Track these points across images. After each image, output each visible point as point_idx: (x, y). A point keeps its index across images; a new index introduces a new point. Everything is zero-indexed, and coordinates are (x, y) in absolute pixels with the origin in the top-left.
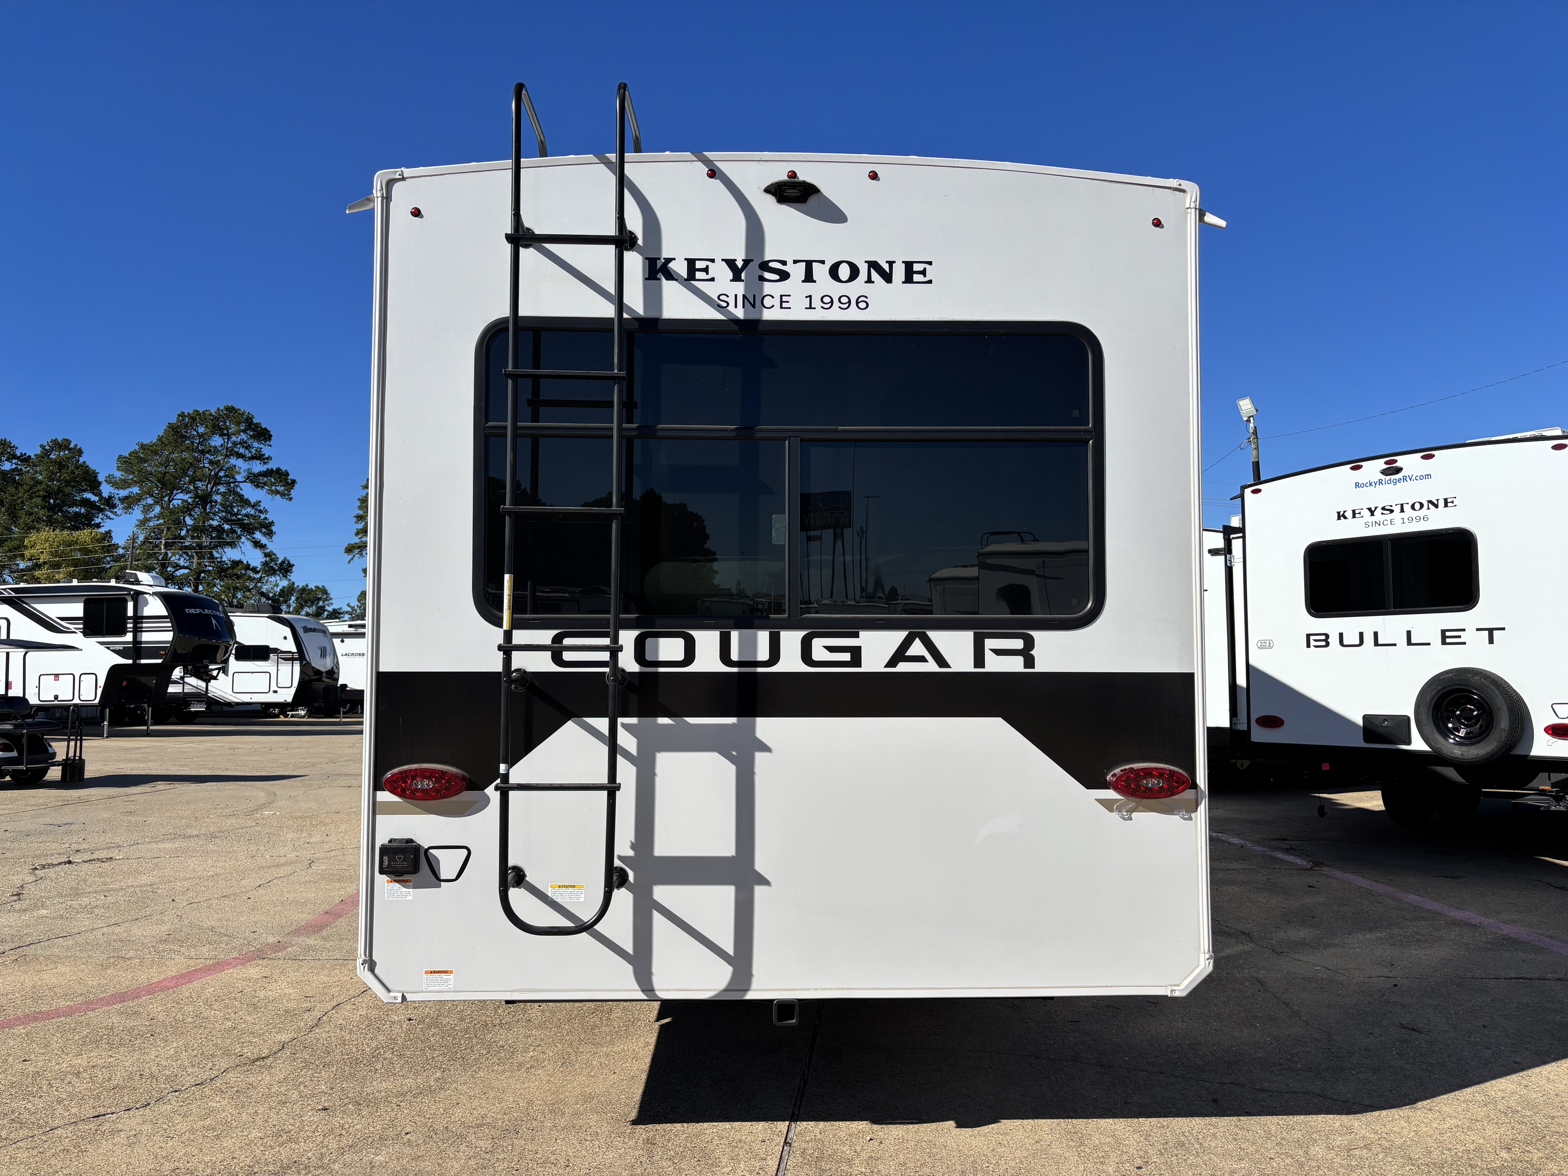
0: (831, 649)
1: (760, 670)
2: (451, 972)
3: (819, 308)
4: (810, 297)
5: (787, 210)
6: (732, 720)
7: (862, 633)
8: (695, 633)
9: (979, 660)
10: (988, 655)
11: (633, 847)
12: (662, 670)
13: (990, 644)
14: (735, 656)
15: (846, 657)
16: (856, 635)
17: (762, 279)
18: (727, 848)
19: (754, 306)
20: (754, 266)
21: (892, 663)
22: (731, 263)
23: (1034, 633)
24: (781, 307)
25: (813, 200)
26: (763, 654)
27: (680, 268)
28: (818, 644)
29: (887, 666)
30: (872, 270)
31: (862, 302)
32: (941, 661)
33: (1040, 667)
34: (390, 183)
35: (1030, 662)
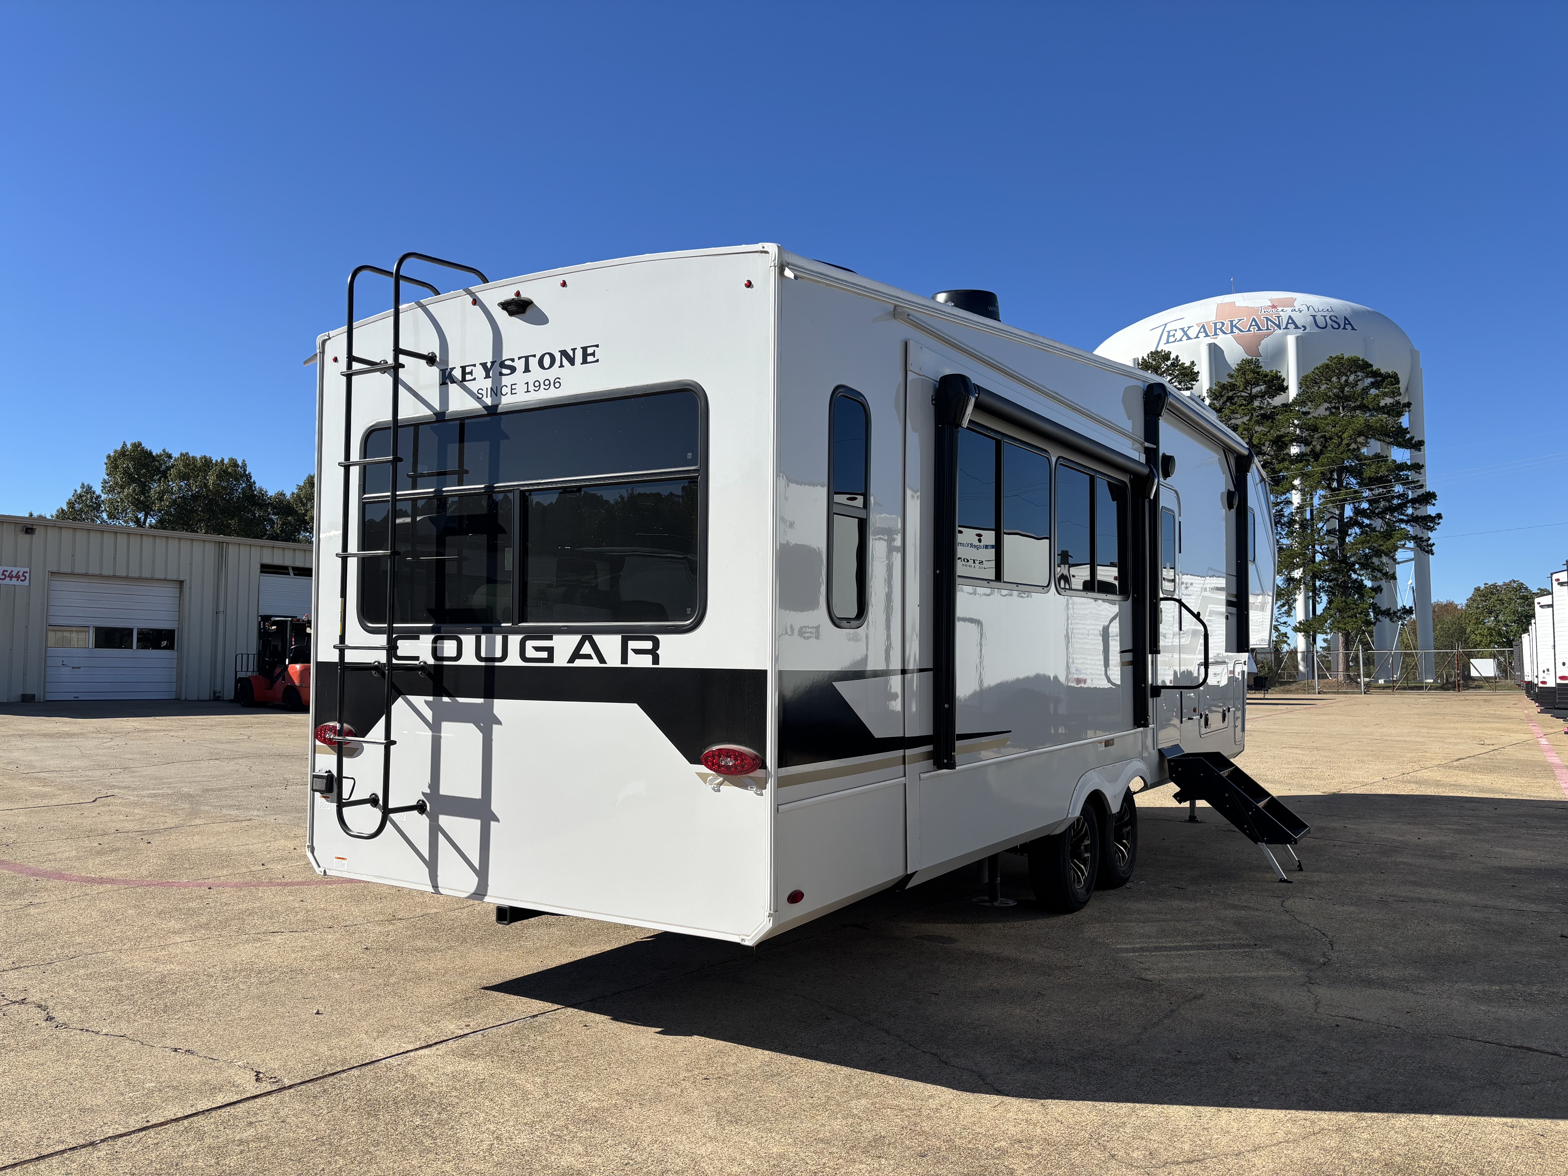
0: (537, 649)
1: (497, 664)
2: (346, 859)
3: (532, 391)
4: (527, 383)
5: (515, 320)
6: (480, 701)
7: (555, 637)
8: (462, 637)
9: (624, 659)
10: (631, 654)
11: (430, 787)
12: (445, 663)
13: (632, 645)
14: (483, 655)
15: (544, 655)
16: (551, 638)
17: (501, 374)
18: (476, 794)
19: (496, 395)
20: (497, 365)
21: (571, 660)
22: (484, 365)
23: (658, 636)
24: (512, 394)
25: (529, 311)
26: (498, 654)
27: (457, 373)
28: (530, 644)
29: (568, 662)
30: (563, 358)
31: (557, 383)
32: (602, 660)
33: (663, 664)
34: (324, 342)
35: (656, 660)
